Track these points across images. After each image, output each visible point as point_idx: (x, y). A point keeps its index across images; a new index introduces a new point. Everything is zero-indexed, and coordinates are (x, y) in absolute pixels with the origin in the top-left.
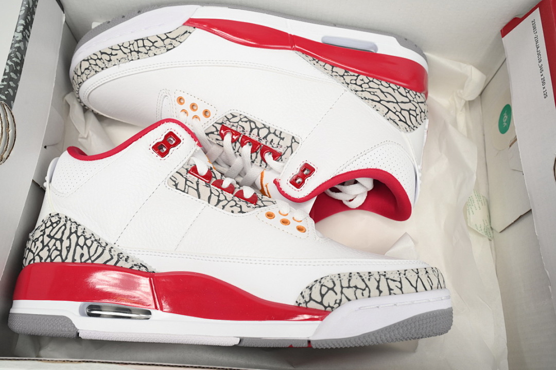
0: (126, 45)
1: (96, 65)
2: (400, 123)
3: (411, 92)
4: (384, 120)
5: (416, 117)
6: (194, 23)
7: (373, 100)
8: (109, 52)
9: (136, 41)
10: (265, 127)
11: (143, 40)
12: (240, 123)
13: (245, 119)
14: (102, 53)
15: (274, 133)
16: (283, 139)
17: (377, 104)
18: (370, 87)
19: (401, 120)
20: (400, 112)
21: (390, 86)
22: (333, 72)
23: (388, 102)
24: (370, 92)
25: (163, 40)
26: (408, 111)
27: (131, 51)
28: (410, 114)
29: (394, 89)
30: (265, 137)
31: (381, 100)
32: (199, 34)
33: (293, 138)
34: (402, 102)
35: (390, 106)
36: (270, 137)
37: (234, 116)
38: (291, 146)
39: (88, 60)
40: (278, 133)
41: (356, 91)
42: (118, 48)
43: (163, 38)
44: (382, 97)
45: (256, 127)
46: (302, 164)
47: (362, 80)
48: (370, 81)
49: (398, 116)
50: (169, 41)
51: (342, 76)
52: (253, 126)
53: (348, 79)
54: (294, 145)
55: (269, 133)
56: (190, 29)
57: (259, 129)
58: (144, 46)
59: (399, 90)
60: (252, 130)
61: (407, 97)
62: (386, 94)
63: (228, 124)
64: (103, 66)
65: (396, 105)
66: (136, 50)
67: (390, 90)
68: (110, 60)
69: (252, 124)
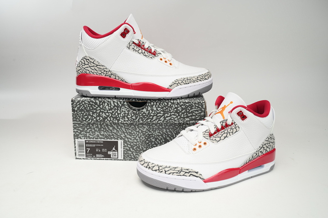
0: (192, 82)
1: (202, 77)
2: (89, 58)
3: (84, 72)
4: (95, 58)
5: (82, 63)
6: (168, 90)
7: (100, 66)
8: (198, 80)
9: (188, 83)
10: (140, 53)
11: (186, 84)
12: (149, 55)
13: (147, 56)
14: (201, 80)
15: (136, 51)
16: (133, 48)
17: (98, 64)
18: (101, 71)
19: (88, 60)
20: (89, 63)
21: (93, 73)
22: (115, 76)
23: (94, 66)
24: (101, 69)
25: (179, 83)
26: (85, 64)
27: (190, 79)
28: (85, 63)
29: (91, 72)
30: (139, 50)
31: (96, 66)
32: (166, 86)
33: (129, 49)
34: (88, 67)
35: (93, 65)
36: (138, 49)
37: (151, 58)
38: (130, 46)
39: (206, 79)
40: (135, 51)
41: (106, 68)
42: (195, 81)
43: (179, 84)
44: (96, 68)
45: (143, 53)
46: (125, 38)
47: (104, 74)
48: (101, 74)
49: (89, 61)
50: (177, 83)
51: (112, 74)
52: (144, 54)
53: (110, 73)
54: (129, 46)
55: (138, 51)
56: (170, 88)
57: (142, 53)
58: (185, 81)
59: (89, 72)
60: (144, 53)
61: (86, 70)
62: (94, 69)
63: (153, 56)
64: (200, 76)
65: (90, 65)
66: (188, 80)
67: (93, 71)
68: (197, 77)
69: (144, 55)
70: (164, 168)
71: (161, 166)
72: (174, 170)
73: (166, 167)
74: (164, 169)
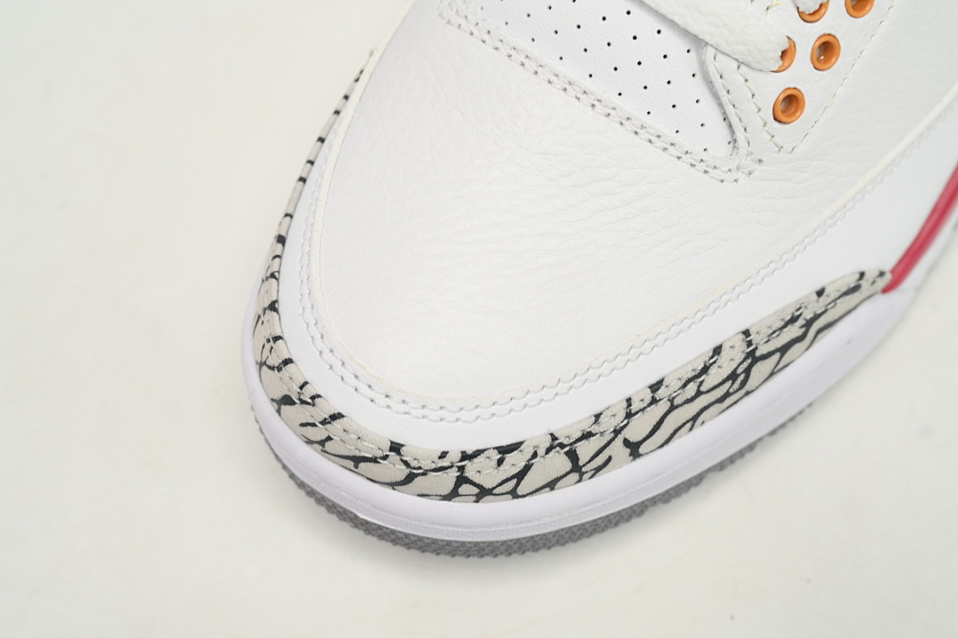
70: (617, 432)
71: (587, 436)
72: (699, 393)
73: (629, 415)
74: (620, 438)
